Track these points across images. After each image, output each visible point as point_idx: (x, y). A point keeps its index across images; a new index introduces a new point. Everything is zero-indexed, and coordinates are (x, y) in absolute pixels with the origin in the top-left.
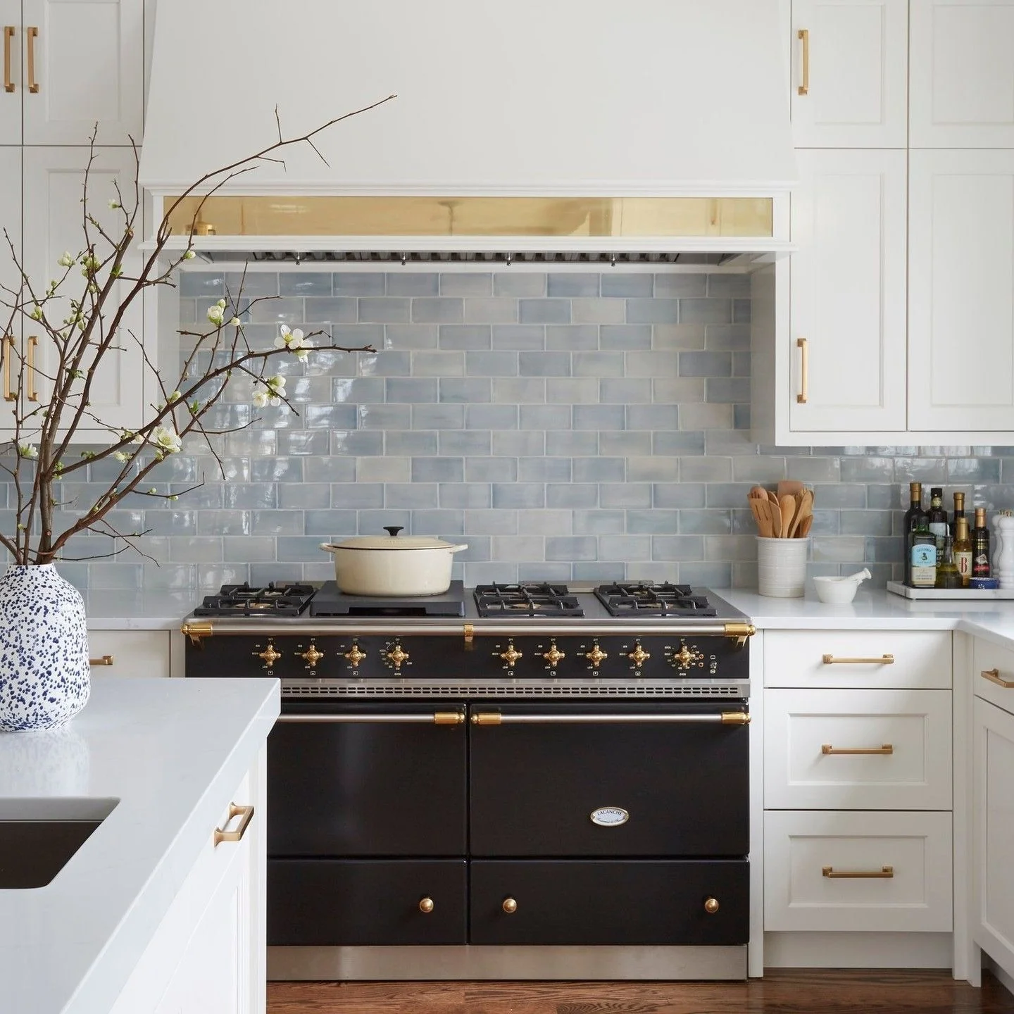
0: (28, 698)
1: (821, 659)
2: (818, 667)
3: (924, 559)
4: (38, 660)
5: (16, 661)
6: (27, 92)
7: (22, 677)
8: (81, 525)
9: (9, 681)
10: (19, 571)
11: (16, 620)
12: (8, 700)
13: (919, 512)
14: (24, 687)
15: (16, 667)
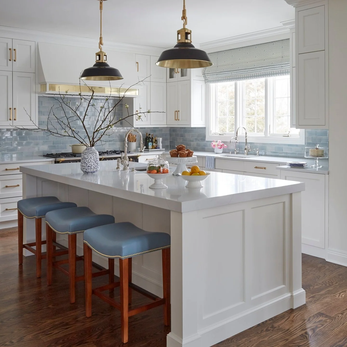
0: (96, 168)
1: (146, 159)
2: (146, 160)
3: (150, 144)
4: (97, 161)
5: (94, 162)
6: (13, 61)
7: (95, 165)
8: (98, 140)
9: (93, 165)
10: (91, 148)
11: (93, 155)
12: (93, 168)
13: (148, 138)
14: (95, 166)
15: (94, 163)
